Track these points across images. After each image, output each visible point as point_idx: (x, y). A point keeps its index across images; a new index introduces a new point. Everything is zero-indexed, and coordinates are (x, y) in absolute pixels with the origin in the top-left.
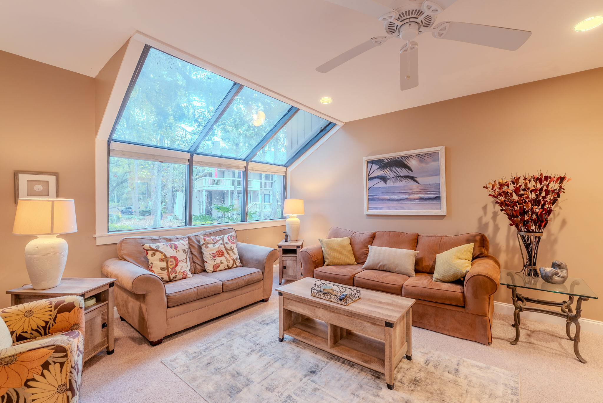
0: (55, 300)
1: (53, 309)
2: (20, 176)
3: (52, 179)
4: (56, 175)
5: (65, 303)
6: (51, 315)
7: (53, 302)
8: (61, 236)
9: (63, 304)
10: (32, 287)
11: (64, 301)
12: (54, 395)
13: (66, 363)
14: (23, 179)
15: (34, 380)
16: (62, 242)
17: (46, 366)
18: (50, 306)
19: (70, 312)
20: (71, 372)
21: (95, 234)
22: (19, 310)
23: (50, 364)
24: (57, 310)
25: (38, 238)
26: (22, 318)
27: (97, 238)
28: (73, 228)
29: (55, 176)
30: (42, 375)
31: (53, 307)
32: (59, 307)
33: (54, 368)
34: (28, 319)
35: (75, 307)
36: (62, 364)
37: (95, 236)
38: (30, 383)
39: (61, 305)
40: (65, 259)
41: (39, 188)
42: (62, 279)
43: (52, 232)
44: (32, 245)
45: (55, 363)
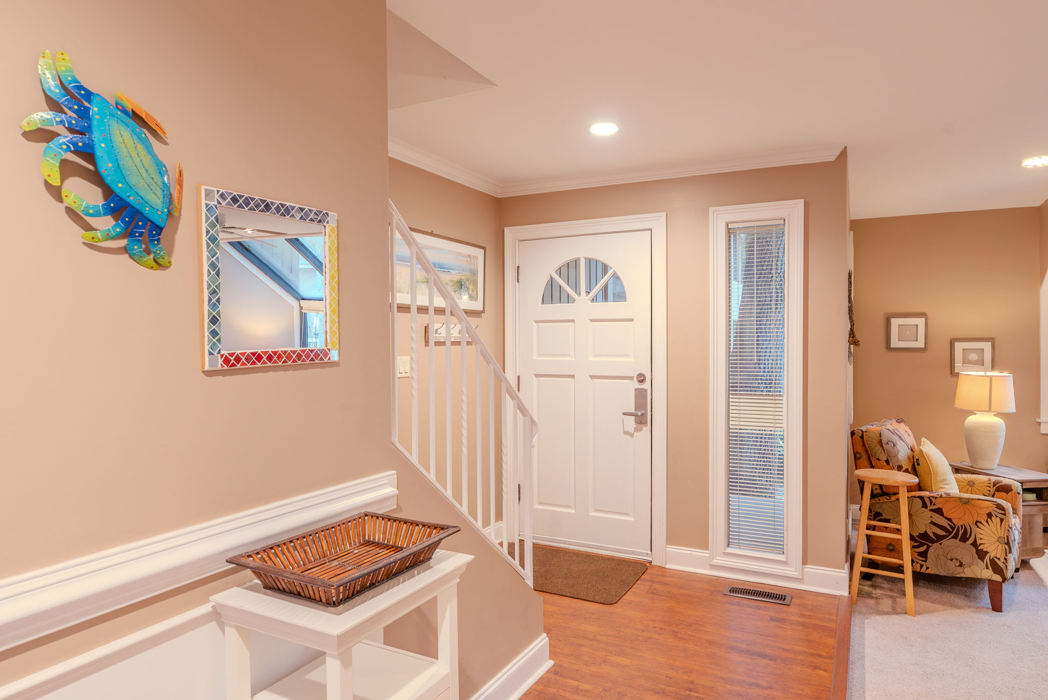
0: (993, 479)
1: (992, 485)
2: (956, 344)
3: (987, 346)
4: (991, 340)
5: (1003, 484)
6: (990, 491)
7: (992, 480)
8: (999, 414)
9: (1001, 484)
10: (970, 465)
11: (1002, 482)
12: (995, 542)
13: (1005, 520)
14: (959, 347)
15: (981, 523)
16: (999, 421)
17: (990, 515)
18: (990, 482)
19: (1007, 493)
20: (1008, 530)
21: (1039, 417)
22: (964, 479)
23: (993, 516)
24: (995, 488)
25: (976, 414)
26: (966, 486)
27: (1041, 424)
28: (1012, 408)
29: (990, 343)
30: (987, 522)
31: (992, 484)
32: (997, 486)
33: (996, 520)
34: (970, 488)
35: (1012, 490)
36: (1002, 520)
37: (1040, 421)
38: (978, 524)
39: (999, 485)
40: (1002, 441)
41: (973, 357)
42: (998, 465)
43: (990, 410)
44: (972, 419)
45: (997, 517)
